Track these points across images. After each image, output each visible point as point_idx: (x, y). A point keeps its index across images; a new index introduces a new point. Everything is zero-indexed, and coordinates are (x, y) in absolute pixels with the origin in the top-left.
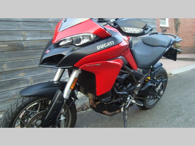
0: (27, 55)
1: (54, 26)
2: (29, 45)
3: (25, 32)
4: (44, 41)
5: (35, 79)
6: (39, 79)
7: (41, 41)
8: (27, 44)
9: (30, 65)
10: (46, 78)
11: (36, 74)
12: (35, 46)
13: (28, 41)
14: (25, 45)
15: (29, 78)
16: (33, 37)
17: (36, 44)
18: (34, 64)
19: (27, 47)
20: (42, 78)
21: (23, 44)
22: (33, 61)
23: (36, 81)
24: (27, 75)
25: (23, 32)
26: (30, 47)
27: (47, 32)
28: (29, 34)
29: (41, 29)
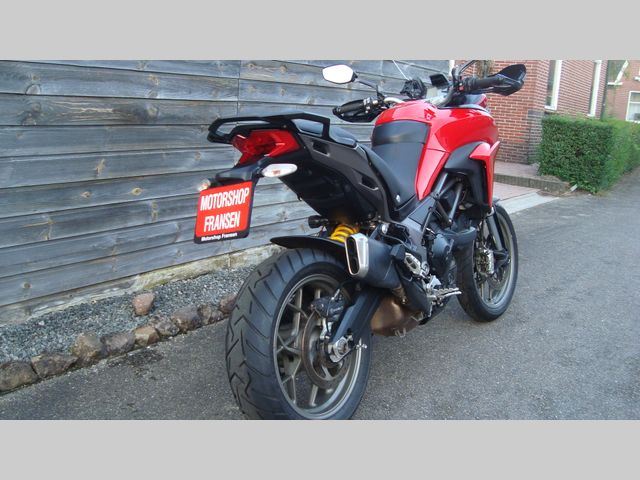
0: (153, 140)
2: (160, 114)
3: (156, 76)
4: (195, 104)
5: (164, 207)
6: (172, 206)
7: (188, 103)
8: (156, 110)
9: (156, 167)
10: (188, 204)
11: (168, 192)
12: (173, 117)
13: (160, 102)
14: (151, 113)
15: (150, 203)
16: (172, 91)
17: (177, 111)
18: (166, 166)
19: (155, 119)
20: (179, 204)
21: (148, 108)
22: (164, 156)
23: (164, 210)
24: (146, 195)
25: (151, 75)
26: (162, 119)
27: (206, 81)
28: (164, 83)
29: (191, 71)
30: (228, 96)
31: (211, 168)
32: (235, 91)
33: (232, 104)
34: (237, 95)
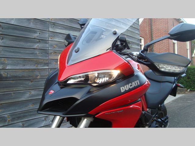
0: (6, 87)
1: (39, 53)
2: (9, 75)
3: (5, 59)
4: (27, 70)
5: (14, 117)
6: (19, 116)
7: (23, 70)
8: (6, 74)
9: (9, 99)
10: (27, 114)
11: (16, 110)
12: (16, 77)
13: (9, 70)
14: (4, 75)
15: (6, 116)
16: (15, 65)
17: (19, 74)
18: (14, 99)
19: (6, 78)
20: (22, 115)
21: (2, 73)
22: (13, 94)
23: (14, 118)
24: (4, 112)
25: (3, 59)
26: (10, 78)
27: (32, 60)
28: (10, 62)
29: (24, 56)
30: (43, 66)
31: (37, 98)
32: (47, 64)
33: (45, 70)
34: (48, 66)
